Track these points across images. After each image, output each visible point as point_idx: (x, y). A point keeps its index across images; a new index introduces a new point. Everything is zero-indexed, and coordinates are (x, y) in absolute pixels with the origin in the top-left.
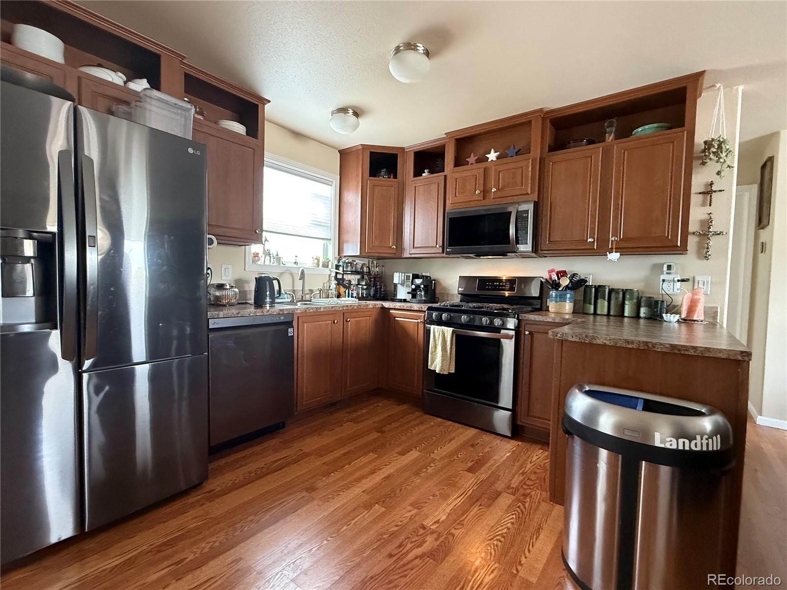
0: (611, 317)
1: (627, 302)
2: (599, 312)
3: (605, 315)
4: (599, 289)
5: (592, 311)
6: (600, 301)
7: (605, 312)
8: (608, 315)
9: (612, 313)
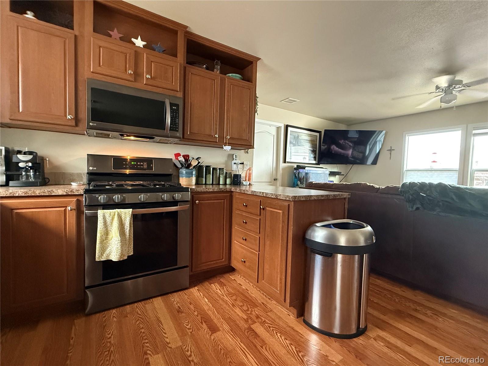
0: (214, 185)
1: (221, 176)
2: (208, 183)
3: (211, 184)
4: (208, 167)
5: (204, 183)
6: (208, 176)
7: (211, 183)
8: (212, 184)
9: (214, 183)
